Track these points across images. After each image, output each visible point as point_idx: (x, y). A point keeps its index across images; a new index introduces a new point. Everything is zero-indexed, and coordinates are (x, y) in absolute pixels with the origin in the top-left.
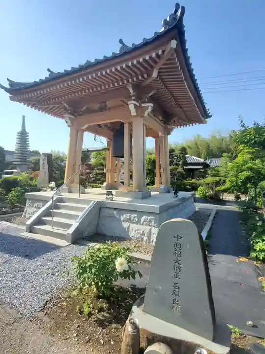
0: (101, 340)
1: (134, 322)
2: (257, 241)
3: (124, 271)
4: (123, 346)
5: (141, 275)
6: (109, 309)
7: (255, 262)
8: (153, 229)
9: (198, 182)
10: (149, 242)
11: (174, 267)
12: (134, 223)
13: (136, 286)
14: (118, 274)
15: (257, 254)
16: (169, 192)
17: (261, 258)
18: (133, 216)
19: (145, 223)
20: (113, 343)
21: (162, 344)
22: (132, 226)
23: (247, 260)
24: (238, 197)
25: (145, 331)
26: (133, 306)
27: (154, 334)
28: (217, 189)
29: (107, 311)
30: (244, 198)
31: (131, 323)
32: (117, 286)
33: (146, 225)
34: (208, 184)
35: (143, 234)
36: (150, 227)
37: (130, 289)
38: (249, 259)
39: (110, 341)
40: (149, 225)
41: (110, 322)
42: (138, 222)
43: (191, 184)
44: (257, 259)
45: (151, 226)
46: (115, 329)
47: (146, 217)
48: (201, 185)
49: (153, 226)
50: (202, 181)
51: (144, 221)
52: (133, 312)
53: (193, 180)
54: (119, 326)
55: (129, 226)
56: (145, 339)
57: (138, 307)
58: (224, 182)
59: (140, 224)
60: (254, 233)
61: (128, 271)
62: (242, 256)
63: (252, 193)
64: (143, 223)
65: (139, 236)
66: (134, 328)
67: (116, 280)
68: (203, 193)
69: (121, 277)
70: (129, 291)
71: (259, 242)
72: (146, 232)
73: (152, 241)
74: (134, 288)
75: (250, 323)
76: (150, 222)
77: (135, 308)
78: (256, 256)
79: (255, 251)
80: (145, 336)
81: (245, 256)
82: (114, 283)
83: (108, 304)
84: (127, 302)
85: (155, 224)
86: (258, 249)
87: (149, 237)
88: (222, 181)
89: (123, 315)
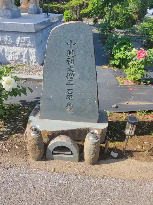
0: (5, 149)
1: (35, 128)
2: (116, 51)
3: (13, 89)
4: (29, 147)
5: (31, 90)
6: (5, 125)
7: (113, 68)
8: (31, 50)
9: (63, 6)
10: (29, 64)
11: (67, 76)
12: (8, 45)
13: (26, 101)
14: (7, 93)
15: (115, 61)
16: (38, 13)
17: (117, 65)
18: (6, 38)
19: (21, 44)
20: (17, 147)
21: (62, 136)
22: (7, 48)
23: (108, 67)
24: (96, 21)
25: (45, 131)
26: (29, 116)
27: (54, 131)
28: (81, 12)
29: (4, 127)
30: (100, 22)
31: (33, 130)
32: (8, 105)
33: (23, 46)
34: (73, 7)
35: (21, 56)
36: (27, 49)
37: (21, 105)
38: (109, 66)
39: (15, 147)
40: (26, 47)
41: (10, 134)
42: (14, 44)
43: (57, 8)
44: (114, 65)
45: (28, 47)
46: (16, 137)
47: (22, 38)
48: (66, 8)
49: (30, 47)
50: (67, 5)
51: (20, 42)
52: (31, 121)
53: (58, 4)
54: (20, 134)
55: (4, 49)
56: (47, 136)
57: (34, 116)
58: (87, 5)
59: (16, 46)
60: (115, 46)
61: (17, 89)
62: (104, 65)
63: (107, 17)
64: (19, 44)
65: (17, 58)
66: (36, 132)
67: (6, 99)
68: (68, 17)
69: (11, 96)
70: (20, 106)
71: (118, 52)
72: (24, 54)
73: (32, 62)
74: (25, 103)
75: (114, 106)
76: (26, 42)
77: (31, 118)
78: (114, 63)
79: (114, 59)
80: (46, 135)
81: (107, 65)
82: (5, 102)
83: (3, 121)
84: (22, 115)
85: (31, 44)
86: (117, 58)
87: (28, 58)
88: (85, 4)
89: (21, 125)
